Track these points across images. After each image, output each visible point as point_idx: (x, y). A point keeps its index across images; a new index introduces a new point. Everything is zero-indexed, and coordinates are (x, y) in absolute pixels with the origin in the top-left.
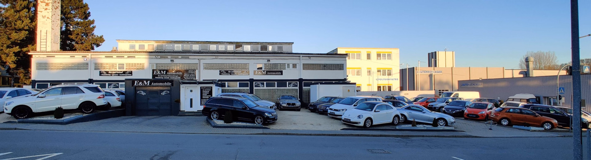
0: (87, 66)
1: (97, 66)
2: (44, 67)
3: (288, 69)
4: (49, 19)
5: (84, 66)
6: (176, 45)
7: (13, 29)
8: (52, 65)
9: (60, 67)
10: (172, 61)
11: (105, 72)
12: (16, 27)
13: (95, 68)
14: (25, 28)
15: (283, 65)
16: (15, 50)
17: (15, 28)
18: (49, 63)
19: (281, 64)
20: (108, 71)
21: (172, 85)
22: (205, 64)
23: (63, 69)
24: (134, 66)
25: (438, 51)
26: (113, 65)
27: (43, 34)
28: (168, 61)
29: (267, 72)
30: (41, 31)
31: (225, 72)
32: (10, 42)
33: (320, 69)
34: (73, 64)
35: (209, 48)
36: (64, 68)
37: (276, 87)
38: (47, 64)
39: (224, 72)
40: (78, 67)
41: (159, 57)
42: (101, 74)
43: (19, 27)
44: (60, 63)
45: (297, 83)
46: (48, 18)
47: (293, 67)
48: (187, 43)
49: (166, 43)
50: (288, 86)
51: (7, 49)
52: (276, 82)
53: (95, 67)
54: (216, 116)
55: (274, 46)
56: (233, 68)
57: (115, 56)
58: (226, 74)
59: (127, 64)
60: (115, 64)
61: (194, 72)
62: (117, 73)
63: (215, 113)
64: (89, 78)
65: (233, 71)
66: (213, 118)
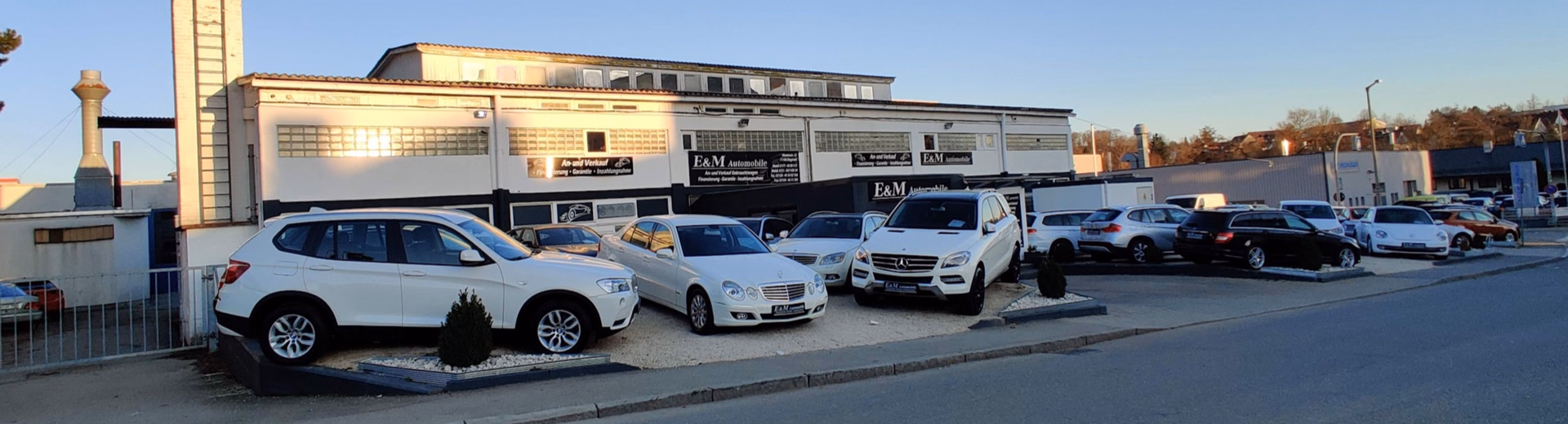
0: (483, 139)
2: (312, 141)
3: (981, 148)
5: (473, 142)
8: (345, 136)
10: (744, 122)
13: (512, 146)
15: (970, 138)
19: (966, 134)
22: (818, 135)
26: (567, 137)
28: (728, 123)
29: (947, 155)
31: (864, 158)
33: (1032, 149)
34: (430, 131)
36: (397, 150)
39: (861, 158)
40: (449, 142)
41: (704, 108)
42: (533, 168)
53: (510, 142)
54: (1258, 259)
55: (855, 87)
56: (878, 146)
57: (574, 105)
58: (867, 164)
59: (613, 133)
60: (576, 133)
61: (796, 160)
62: (589, 167)
63: (1255, 251)
64: (495, 188)
65: (880, 154)
66: (1254, 264)
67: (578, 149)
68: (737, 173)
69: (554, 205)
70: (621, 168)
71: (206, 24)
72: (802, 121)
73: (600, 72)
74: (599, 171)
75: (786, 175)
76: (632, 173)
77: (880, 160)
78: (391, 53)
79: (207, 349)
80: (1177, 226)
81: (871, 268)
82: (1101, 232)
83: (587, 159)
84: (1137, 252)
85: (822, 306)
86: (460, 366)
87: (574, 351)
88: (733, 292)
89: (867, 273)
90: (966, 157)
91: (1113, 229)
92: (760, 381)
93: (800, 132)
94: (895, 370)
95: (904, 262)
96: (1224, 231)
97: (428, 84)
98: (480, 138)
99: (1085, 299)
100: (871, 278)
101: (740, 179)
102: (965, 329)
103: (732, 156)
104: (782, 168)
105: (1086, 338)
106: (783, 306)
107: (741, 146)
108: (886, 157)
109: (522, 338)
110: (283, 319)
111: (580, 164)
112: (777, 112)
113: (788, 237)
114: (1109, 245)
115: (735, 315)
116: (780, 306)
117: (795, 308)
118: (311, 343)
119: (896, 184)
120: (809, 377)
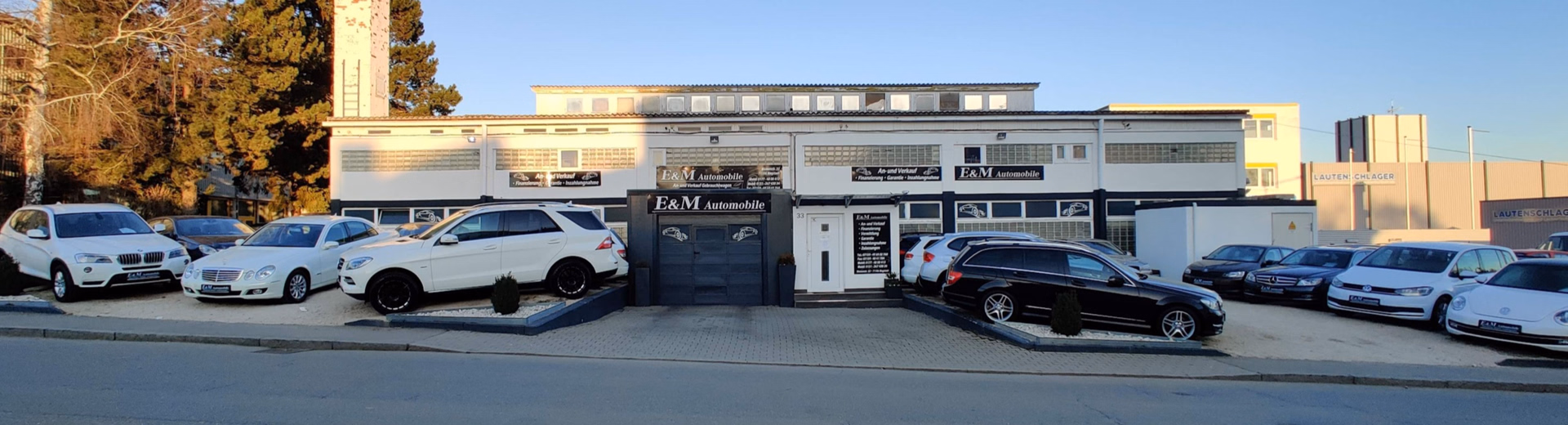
0: (476, 157)
1: (503, 159)
2: (362, 161)
3: (1062, 160)
4: (365, 27)
5: (467, 160)
6: (695, 98)
7: (264, 60)
8: (382, 157)
9: (405, 161)
10: (714, 139)
11: (526, 174)
12: (272, 55)
13: (498, 163)
14: (293, 59)
15: (1043, 149)
16: (270, 118)
17: (268, 59)
18: (375, 152)
19: (1036, 145)
20: (535, 174)
21: (768, 208)
22: (807, 149)
23: (412, 168)
24: (597, 156)
25: (1373, 116)
26: (546, 154)
27: (351, 70)
28: (702, 140)
29: (996, 170)
30: (344, 64)
31: (870, 173)
32: (257, 97)
33: (1160, 161)
34: (438, 153)
35: (790, 103)
36: (416, 166)
37: (1023, 218)
38: (369, 154)
39: (866, 172)
40: (451, 161)
41: (676, 128)
42: (514, 180)
43: (279, 57)
44: (406, 151)
45: (1087, 204)
46: (362, 24)
47: (1076, 155)
48: (728, 91)
49: (668, 92)
50: (1062, 215)
51: (250, 117)
52: (1023, 203)
53: (497, 160)
54: (1001, 310)
55: (977, 98)
56: (891, 160)
57: (551, 129)
58: (873, 178)
59: (585, 152)
60: (551, 152)
61: (777, 173)
62: (559, 180)
63: (998, 298)
64: (482, 194)
65: (894, 168)
66: (993, 316)
67: (552, 165)
68: (707, 186)
70: (589, 180)
72: (788, 136)
75: (764, 188)
77: (892, 175)
83: (558, 173)
90: (1033, 171)
93: (786, 146)
98: (474, 157)
103: (703, 170)
104: (760, 181)
106: (207, 286)
107: (712, 161)
108: (903, 171)
119: (684, 197)
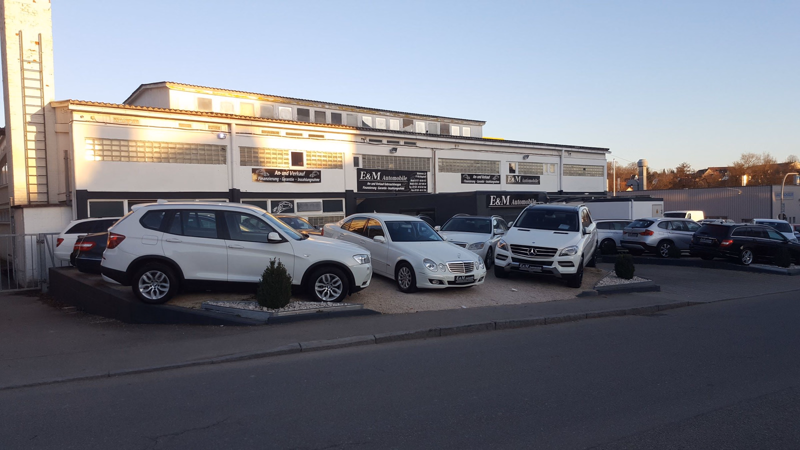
0: (222, 153)
2: (110, 151)
3: (546, 173)
5: (216, 155)
8: (131, 147)
9: (155, 152)
10: (393, 149)
15: (539, 166)
19: (537, 163)
20: (274, 171)
22: (440, 160)
23: (161, 159)
27: (28, 44)
29: (523, 177)
30: (20, 34)
31: (470, 178)
33: (580, 175)
34: (188, 147)
36: (165, 159)
38: (116, 144)
39: (467, 178)
42: (258, 176)
44: (156, 143)
53: (244, 157)
54: (748, 258)
55: (459, 127)
56: (479, 170)
57: (283, 132)
58: (471, 181)
59: (309, 154)
60: (284, 152)
61: (425, 177)
62: (292, 176)
63: (746, 252)
64: (231, 188)
65: (480, 175)
66: (745, 261)
67: (285, 163)
68: (388, 184)
69: (269, 201)
70: (313, 178)
71: (29, 62)
72: (430, 151)
73: (290, 109)
74: (299, 180)
75: (419, 187)
76: (320, 182)
77: (480, 179)
78: (143, 87)
79: (40, 290)
80: (692, 233)
81: (509, 254)
82: (639, 235)
83: (291, 171)
84: (662, 250)
85: (483, 278)
86: (273, 308)
87: (339, 300)
88: (430, 266)
89: (507, 257)
90: (535, 179)
91: (650, 233)
92: (467, 325)
93: (429, 158)
94: (545, 322)
95: (534, 251)
96: (727, 239)
97: (175, 112)
98: (220, 153)
99: (646, 281)
100: (509, 260)
101: (389, 188)
102: (574, 297)
103: (385, 173)
104: (416, 182)
105: (658, 306)
106: (461, 276)
107: (391, 166)
108: (483, 177)
109: (306, 291)
110: (148, 273)
111: (287, 174)
112: (415, 144)
113: (441, 230)
114: (644, 244)
115: (431, 281)
116: (460, 276)
117: (468, 278)
118: (167, 290)
119: (503, 197)
120: (495, 323)
